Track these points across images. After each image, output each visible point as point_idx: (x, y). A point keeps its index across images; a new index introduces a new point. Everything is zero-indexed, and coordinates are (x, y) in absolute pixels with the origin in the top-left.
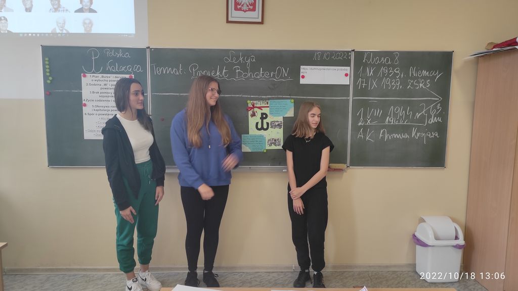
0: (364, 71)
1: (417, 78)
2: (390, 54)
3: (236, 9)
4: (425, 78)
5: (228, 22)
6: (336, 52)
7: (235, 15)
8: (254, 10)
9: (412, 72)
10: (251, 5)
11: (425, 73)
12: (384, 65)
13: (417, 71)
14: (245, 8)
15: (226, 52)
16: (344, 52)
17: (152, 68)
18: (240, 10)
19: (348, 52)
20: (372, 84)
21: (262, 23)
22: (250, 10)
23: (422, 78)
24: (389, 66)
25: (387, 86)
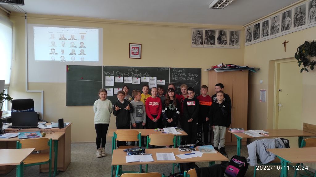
0: (174, 74)
1: (190, 76)
2: (182, 69)
3: (132, 54)
4: (193, 77)
5: (129, 58)
6: (165, 68)
7: (132, 56)
8: (138, 54)
9: (189, 75)
10: (137, 53)
11: (192, 75)
12: (180, 72)
13: (190, 74)
14: (135, 54)
15: (129, 67)
16: (167, 68)
17: (104, 72)
18: (133, 54)
19: (169, 68)
20: (176, 78)
21: (141, 58)
22: (137, 54)
23: (192, 76)
24: (181, 73)
25: (181, 79)
